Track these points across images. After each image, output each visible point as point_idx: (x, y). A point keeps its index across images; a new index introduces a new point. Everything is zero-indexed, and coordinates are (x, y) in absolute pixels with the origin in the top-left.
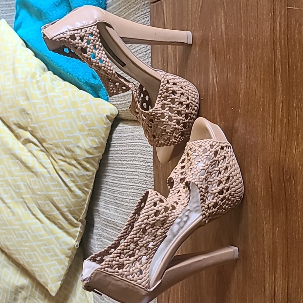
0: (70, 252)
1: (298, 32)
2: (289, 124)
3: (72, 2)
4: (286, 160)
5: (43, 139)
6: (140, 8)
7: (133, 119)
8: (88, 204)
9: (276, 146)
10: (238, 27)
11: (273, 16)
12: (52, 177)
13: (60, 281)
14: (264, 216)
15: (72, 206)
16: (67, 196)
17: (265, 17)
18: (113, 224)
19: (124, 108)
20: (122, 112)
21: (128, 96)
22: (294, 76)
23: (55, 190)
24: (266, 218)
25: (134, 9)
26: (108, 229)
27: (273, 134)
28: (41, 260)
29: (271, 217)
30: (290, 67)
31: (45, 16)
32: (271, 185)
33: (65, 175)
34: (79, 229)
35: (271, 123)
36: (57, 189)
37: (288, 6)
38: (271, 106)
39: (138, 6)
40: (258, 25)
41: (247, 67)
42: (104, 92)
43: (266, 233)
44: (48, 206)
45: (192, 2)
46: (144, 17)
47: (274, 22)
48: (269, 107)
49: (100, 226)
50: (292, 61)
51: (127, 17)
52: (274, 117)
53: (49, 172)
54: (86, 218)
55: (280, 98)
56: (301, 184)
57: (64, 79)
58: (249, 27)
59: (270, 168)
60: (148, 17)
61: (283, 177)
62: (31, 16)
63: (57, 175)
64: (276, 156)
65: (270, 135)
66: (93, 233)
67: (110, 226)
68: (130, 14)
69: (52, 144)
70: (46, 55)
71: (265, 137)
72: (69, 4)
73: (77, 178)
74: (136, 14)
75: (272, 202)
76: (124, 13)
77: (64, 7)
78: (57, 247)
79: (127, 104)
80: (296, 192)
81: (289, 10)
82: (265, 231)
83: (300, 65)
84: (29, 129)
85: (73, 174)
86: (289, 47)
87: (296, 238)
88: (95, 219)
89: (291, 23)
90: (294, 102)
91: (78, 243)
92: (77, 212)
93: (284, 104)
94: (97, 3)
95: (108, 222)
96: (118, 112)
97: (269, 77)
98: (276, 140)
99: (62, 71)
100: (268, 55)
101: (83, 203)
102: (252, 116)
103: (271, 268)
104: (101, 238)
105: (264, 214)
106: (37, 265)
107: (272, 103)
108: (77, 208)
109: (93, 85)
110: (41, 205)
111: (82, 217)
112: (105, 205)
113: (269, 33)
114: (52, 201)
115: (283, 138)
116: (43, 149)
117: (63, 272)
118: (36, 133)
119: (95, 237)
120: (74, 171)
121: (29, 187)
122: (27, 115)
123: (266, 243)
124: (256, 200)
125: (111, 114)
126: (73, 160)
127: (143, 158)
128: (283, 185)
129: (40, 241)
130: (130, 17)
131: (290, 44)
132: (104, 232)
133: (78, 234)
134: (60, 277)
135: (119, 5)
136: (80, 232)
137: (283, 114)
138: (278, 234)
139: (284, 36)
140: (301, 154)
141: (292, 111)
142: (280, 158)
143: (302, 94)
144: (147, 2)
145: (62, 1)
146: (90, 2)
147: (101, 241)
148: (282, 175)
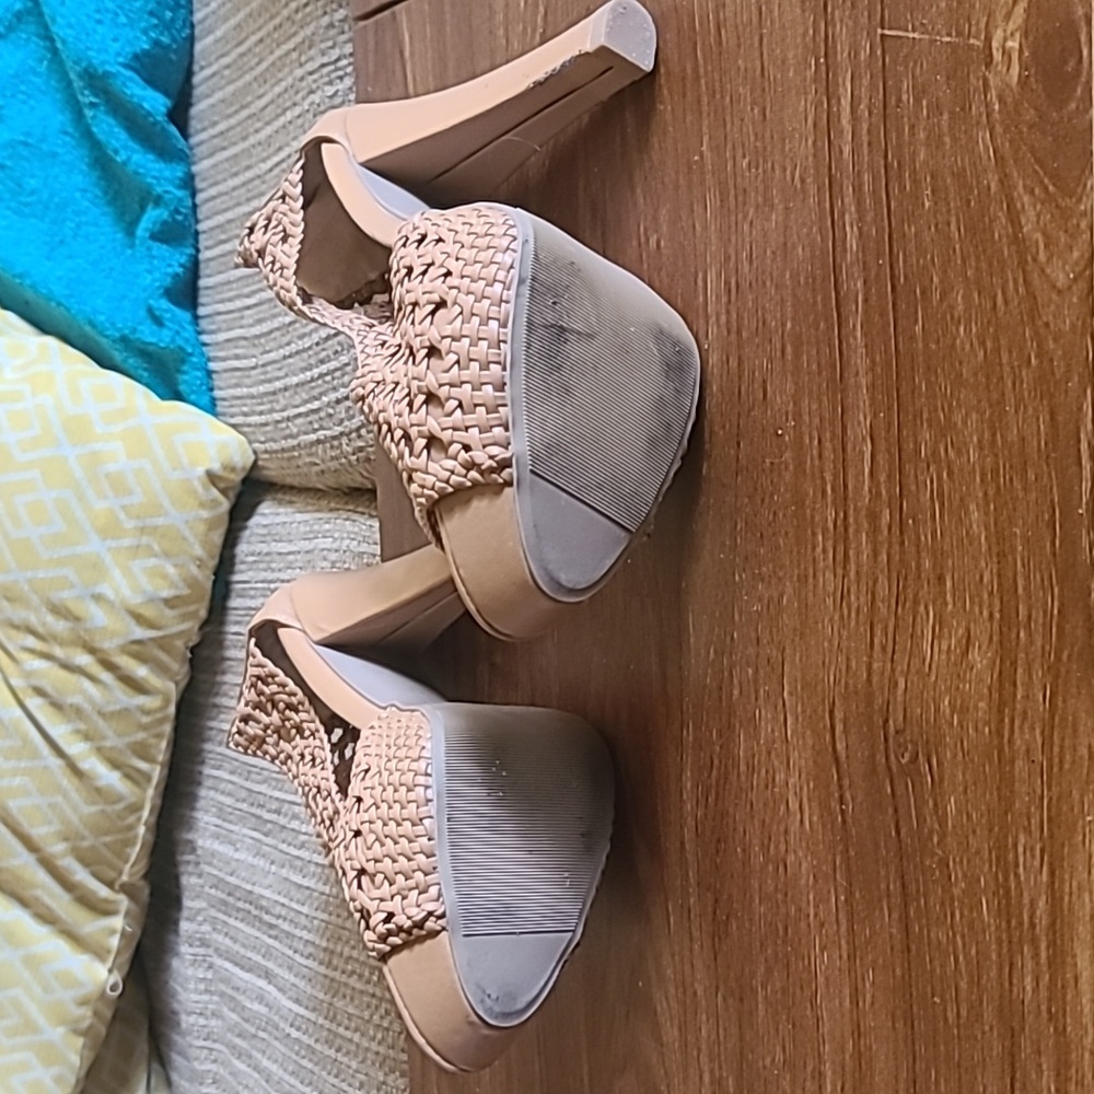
0: (87, 1012)
1: (928, 137)
2: (901, 531)
3: (54, 20)
4: (896, 683)
6: (316, 39)
7: (311, 485)
8: (153, 820)
9: (853, 623)
10: (689, 118)
11: (823, 68)
14: (816, 915)
15: (86, 833)
16: (65, 795)
17: (791, 74)
18: (251, 903)
19: (275, 441)
20: (266, 456)
21: (287, 394)
22: (918, 328)
23: (15, 773)
24: (822, 925)
25: (291, 45)
26: (231, 921)
27: (840, 571)
29: (843, 921)
30: (899, 288)
32: (841, 787)
33: (50, 710)
34: (118, 922)
35: (830, 525)
36: (23, 765)
37: (883, 28)
38: (828, 454)
39: (308, 31)
40: (764, 109)
41: (727, 283)
42: (198, 378)
43: (827, 986)
45: (506, 15)
46: (333, 75)
47: (830, 94)
48: (820, 456)
49: (204, 905)
50: (905, 262)
51: (268, 76)
52: (843, 500)
54: (145, 876)
55: (861, 422)
56: (961, 789)
57: (43, 327)
58: (728, 118)
59: (831, 712)
60: (346, 75)
61: (887, 759)
63: (19, 712)
64: (854, 665)
65: (830, 575)
66: (176, 932)
67: (239, 910)
68: (279, 64)
71: (811, 580)
72: (46, 28)
73: (101, 723)
74: (301, 65)
75: (847, 859)
76: (256, 60)
77: (27, 40)
78: (32, 998)
79: (284, 425)
80: (942, 822)
81: (887, 42)
82: (821, 979)
83: (941, 281)
85: (86, 706)
86: (893, 204)
87: (946, 1020)
88: (184, 880)
89: (899, 100)
90: (919, 438)
91: (117, 977)
92: (108, 855)
93: (882, 446)
94: (155, 21)
95: (229, 894)
96: (253, 458)
97: (817, 329)
98: (853, 598)
99: (29, 295)
100: (808, 234)
101: (131, 819)
102: (756, 489)
104: (210, 951)
105: (816, 906)
107: (832, 440)
108: (108, 839)
109: (151, 348)
111: (131, 875)
112: (219, 822)
113: (810, 142)
115: (882, 589)
119: (184, 948)
120: (83, 692)
123: (825, 1029)
124: (782, 847)
125: (225, 468)
126: (79, 650)
128: (889, 790)
130: (280, 76)
131: (895, 190)
132: (219, 932)
133: (115, 942)
135: (238, 26)
136: (123, 934)
137: (878, 486)
138: (873, 996)
139: (870, 152)
140: (955, 664)
141: (912, 477)
142: (869, 675)
143: (950, 405)
144: (342, 13)
145: (19, 16)
146: (123, 19)
147: (211, 967)
148: (882, 747)
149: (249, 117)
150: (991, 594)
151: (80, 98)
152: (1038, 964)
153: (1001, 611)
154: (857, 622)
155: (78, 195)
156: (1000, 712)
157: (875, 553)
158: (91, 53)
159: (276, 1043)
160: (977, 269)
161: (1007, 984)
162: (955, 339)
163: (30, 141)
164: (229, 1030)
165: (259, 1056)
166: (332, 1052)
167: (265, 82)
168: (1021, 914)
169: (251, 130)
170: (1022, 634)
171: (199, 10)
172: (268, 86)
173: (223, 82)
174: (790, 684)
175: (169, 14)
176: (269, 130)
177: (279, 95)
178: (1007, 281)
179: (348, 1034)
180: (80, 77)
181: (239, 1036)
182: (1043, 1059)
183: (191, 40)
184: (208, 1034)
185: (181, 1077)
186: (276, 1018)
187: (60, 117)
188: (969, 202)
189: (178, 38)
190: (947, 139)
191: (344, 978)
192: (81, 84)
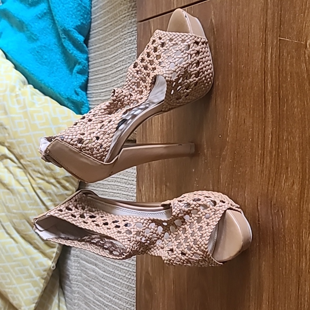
0: (45, 273)
1: (290, 64)
2: (278, 157)
3: (55, 16)
4: (274, 193)
5: (21, 156)
6: (127, 26)
10: (228, 54)
11: (264, 45)
12: (29, 196)
13: (34, 303)
14: (250, 249)
17: (256, 46)
22: (285, 109)
23: (32, 209)
24: (252, 251)
25: (120, 27)
27: (262, 165)
28: (14, 282)
29: (258, 250)
30: (280, 99)
31: (27, 28)
33: (43, 193)
34: (55, 250)
35: (260, 154)
36: (34, 207)
37: (280, 37)
38: (260, 137)
39: (125, 23)
40: (248, 54)
41: (236, 94)
42: (86, 109)
43: (252, 266)
44: (24, 225)
46: (131, 35)
47: (266, 51)
48: (258, 138)
50: (282, 92)
51: (113, 34)
52: (263, 148)
53: (26, 190)
55: (269, 130)
56: (290, 218)
57: (45, 94)
58: (239, 55)
59: (257, 200)
60: (134, 35)
61: (271, 211)
62: (12, 26)
63: (34, 193)
64: (264, 188)
65: (259, 166)
66: (70, 254)
68: (116, 31)
69: (30, 160)
70: (26, 68)
71: (254, 167)
72: (53, 17)
73: (56, 197)
74: (122, 32)
75: (259, 235)
76: (109, 30)
77: (47, 20)
78: (32, 269)
80: (284, 226)
81: (281, 41)
83: (291, 98)
84: (7, 144)
85: (52, 192)
86: (280, 79)
87: (283, 273)
89: (283, 55)
90: (284, 135)
91: (54, 264)
93: (274, 136)
94: (82, 17)
97: (259, 107)
98: (264, 172)
99: (43, 86)
100: (258, 84)
102: (241, 145)
103: (256, 303)
104: (79, 259)
106: (11, 286)
107: (261, 134)
109: (75, 101)
110: (16, 224)
113: (260, 63)
114: (28, 220)
115: (272, 170)
116: (20, 165)
117: (38, 295)
118: (14, 149)
119: (72, 258)
120: (52, 189)
121: (5, 205)
122: (5, 130)
123: (251, 276)
126: (52, 178)
127: (125, 179)
128: (271, 218)
129: (14, 261)
130: (116, 34)
131: (281, 75)
132: (82, 254)
133: (54, 255)
134: (34, 299)
135: (105, 20)
136: (57, 253)
137: (272, 146)
138: (264, 268)
139: (275, 66)
140: (290, 189)
141: (281, 144)
142: (268, 190)
143: (292, 127)
144: (134, 20)
145: (45, 14)
146: (74, 17)
147: (79, 263)
148: (270, 208)
149: (106, 44)
150: (300, 172)
151: (61, 36)
152: (307, 260)
153: (302, 176)
154: (265, 178)
155: (58, 61)
156: (300, 200)
157: (271, 162)
158: (65, 25)
159: (97, 283)
160: (300, 96)
161: (298, 265)
162: (294, 112)
163: (46, 46)
164: (83, 279)
165: (92, 286)
166: (114, 285)
167: (112, 35)
168: (303, 248)
169: (107, 47)
170: (307, 182)
171: (93, 15)
172: (112, 36)
173: (99, 34)
174: (247, 192)
175: (86, 16)
176: (112, 48)
177: (116, 39)
178: (307, 99)
179: (119, 280)
180: (62, 30)
181: (86, 281)
182: (307, 282)
183: (91, 23)
184: (77, 280)
185: (68, 292)
186: (98, 276)
187: (54, 40)
188: (299, 80)
189: (87, 22)
190: (295, 65)
191: (118, 265)
192: (62, 32)
